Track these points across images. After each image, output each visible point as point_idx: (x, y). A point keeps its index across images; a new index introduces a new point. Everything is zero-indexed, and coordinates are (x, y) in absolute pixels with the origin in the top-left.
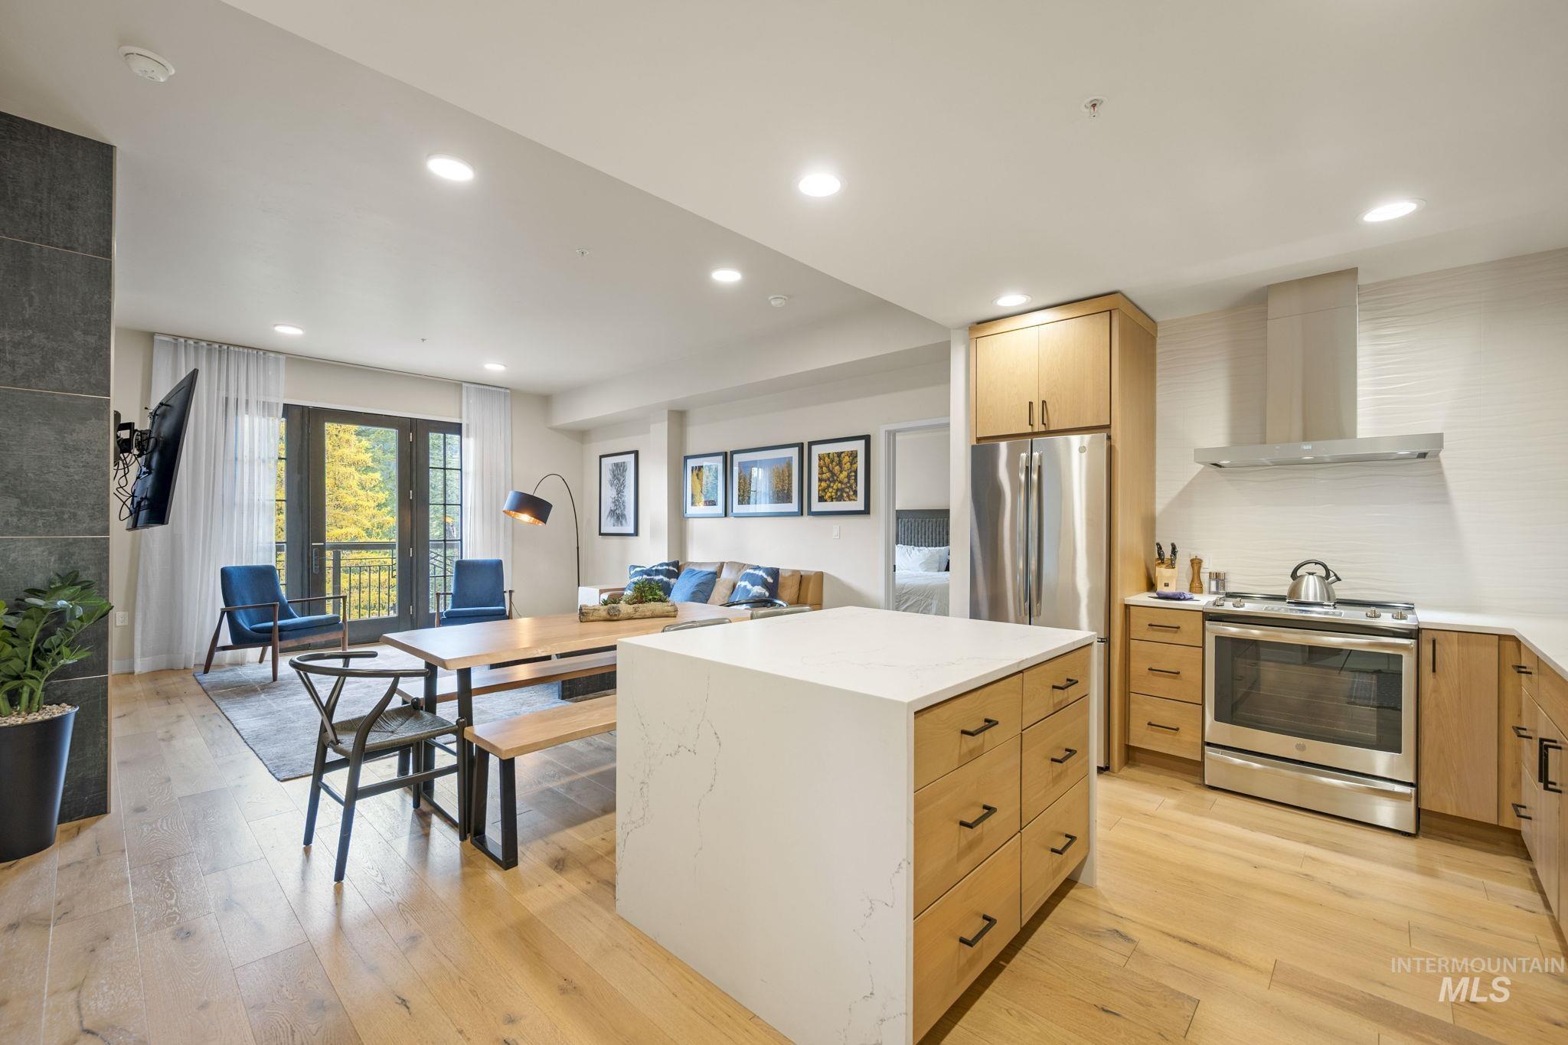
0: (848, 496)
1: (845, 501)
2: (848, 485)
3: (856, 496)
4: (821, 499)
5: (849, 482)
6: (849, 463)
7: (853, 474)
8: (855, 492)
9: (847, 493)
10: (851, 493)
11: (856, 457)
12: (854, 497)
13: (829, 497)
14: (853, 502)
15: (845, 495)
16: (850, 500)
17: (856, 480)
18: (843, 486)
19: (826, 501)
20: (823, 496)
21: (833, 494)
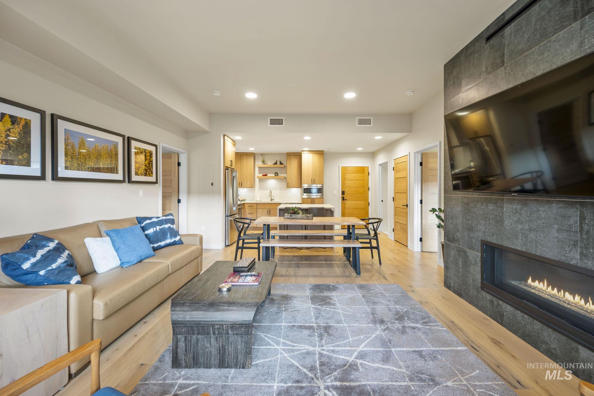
0: (149, 174)
1: (148, 176)
2: (149, 168)
3: (152, 174)
4: (137, 174)
5: (149, 166)
6: (149, 157)
7: (151, 163)
8: (152, 172)
9: (148, 172)
10: (150, 173)
11: (152, 154)
12: (151, 175)
13: (141, 173)
14: (151, 177)
15: (148, 173)
16: (150, 176)
17: (152, 166)
18: (147, 168)
19: (139, 175)
20: (137, 172)
21: (142, 172)
